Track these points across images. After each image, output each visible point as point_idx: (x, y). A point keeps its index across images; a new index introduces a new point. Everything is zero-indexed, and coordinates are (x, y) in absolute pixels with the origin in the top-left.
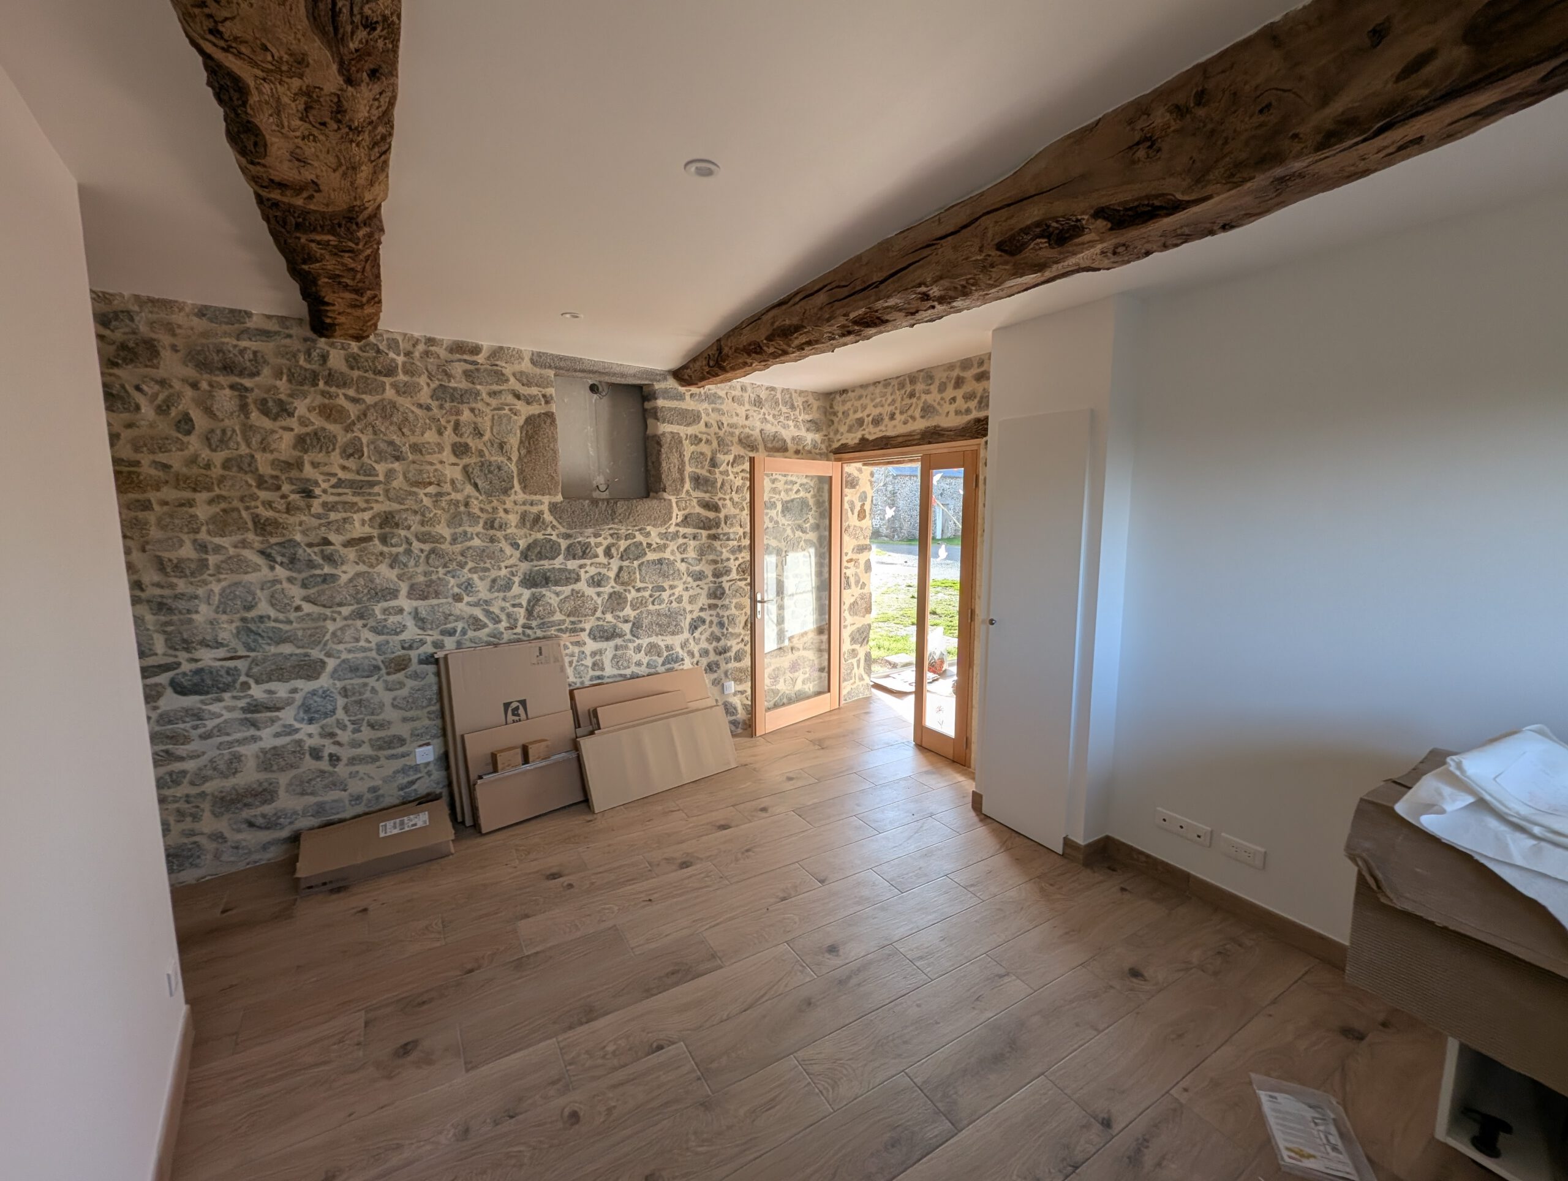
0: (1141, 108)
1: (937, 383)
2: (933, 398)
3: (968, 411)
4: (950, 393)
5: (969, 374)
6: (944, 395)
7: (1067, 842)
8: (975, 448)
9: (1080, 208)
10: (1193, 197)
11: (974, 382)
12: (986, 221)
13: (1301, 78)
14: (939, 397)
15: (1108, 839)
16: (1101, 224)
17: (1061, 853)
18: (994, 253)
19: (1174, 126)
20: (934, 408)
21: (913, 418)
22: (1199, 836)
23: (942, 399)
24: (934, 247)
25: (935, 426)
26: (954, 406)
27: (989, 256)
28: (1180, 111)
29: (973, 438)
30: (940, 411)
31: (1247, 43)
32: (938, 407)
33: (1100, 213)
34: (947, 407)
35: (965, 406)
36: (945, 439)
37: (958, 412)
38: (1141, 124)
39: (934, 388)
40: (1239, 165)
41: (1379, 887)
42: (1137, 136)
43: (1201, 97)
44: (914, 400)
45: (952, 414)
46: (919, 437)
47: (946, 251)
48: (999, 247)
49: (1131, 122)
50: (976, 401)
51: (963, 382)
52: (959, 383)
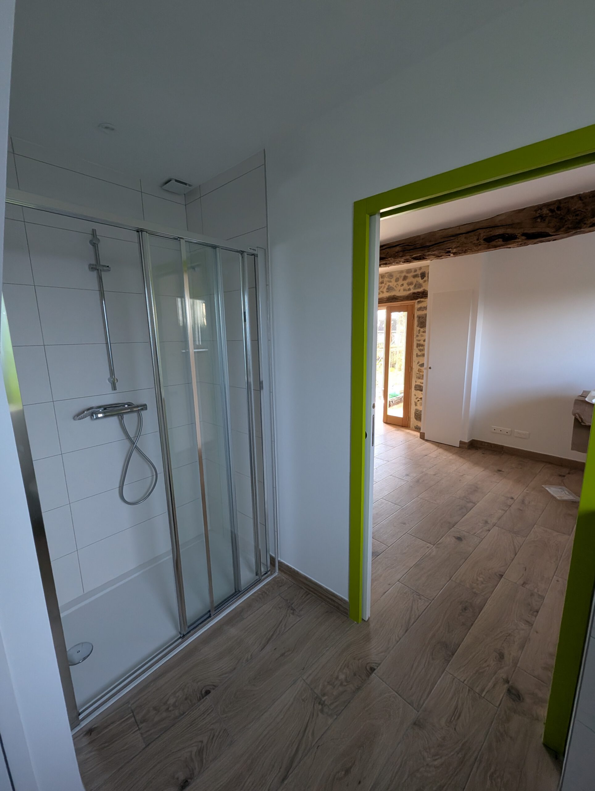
0: (539, 208)
1: (394, 278)
2: (393, 284)
3: (409, 289)
4: (401, 282)
5: (409, 275)
6: (398, 283)
7: (461, 443)
8: (413, 304)
9: (517, 232)
10: (554, 234)
11: (412, 278)
12: (481, 231)
13: (587, 210)
14: (396, 283)
15: (473, 440)
16: (524, 238)
17: (458, 446)
18: (482, 241)
19: (550, 214)
20: (393, 288)
21: (383, 292)
22: (507, 433)
23: (397, 284)
24: (456, 237)
25: (394, 296)
26: (402, 288)
27: (480, 242)
28: (552, 211)
29: (412, 300)
30: (396, 289)
31: (572, 197)
32: (395, 288)
33: (524, 234)
34: (399, 288)
35: (409, 288)
36: (398, 300)
37: (404, 290)
38: (539, 211)
39: (393, 280)
40: (569, 228)
41: (582, 421)
42: (538, 215)
43: (559, 208)
44: (383, 285)
45: (402, 290)
46: (386, 299)
47: (462, 239)
48: (485, 240)
49: (536, 211)
50: (413, 286)
51: (407, 278)
52: (405, 278)
